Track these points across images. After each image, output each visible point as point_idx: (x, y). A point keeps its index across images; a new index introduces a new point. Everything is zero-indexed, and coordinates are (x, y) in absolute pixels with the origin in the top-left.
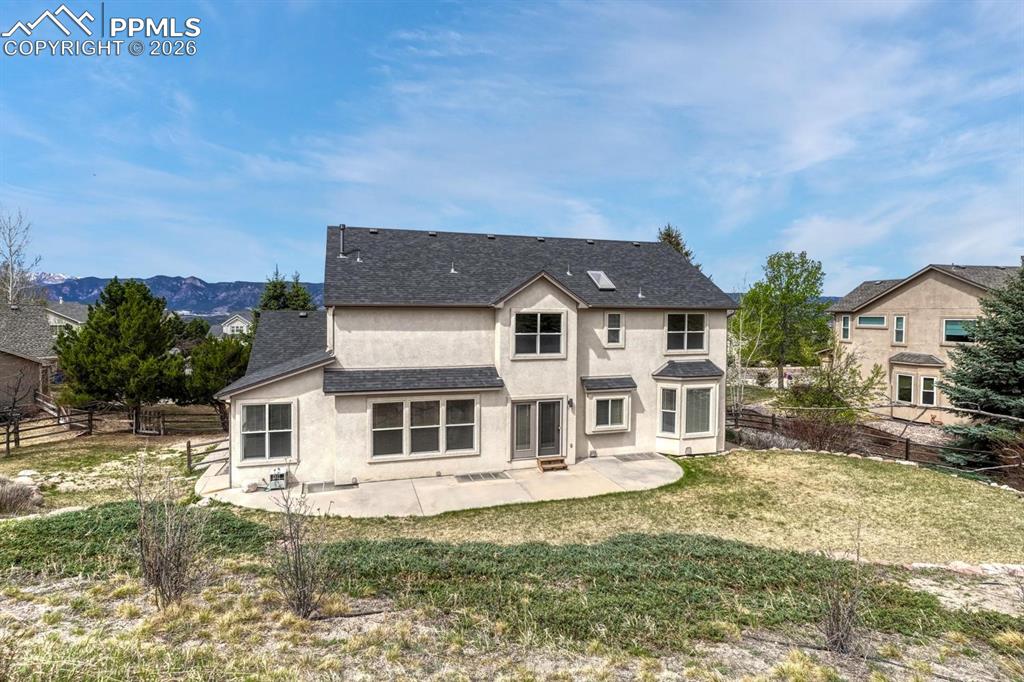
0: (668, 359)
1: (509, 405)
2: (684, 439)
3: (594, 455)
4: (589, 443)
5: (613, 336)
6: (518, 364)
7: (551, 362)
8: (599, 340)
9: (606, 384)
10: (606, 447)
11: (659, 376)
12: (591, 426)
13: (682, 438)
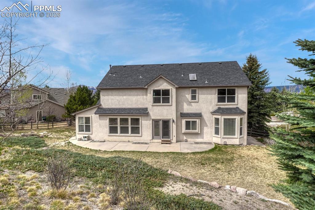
0: (218, 106)
1: (151, 120)
2: (223, 138)
3: (186, 141)
4: (184, 136)
5: (194, 97)
6: (154, 107)
7: (166, 107)
8: (188, 99)
9: (189, 115)
10: (191, 138)
11: (214, 113)
12: (184, 130)
13: (221, 137)
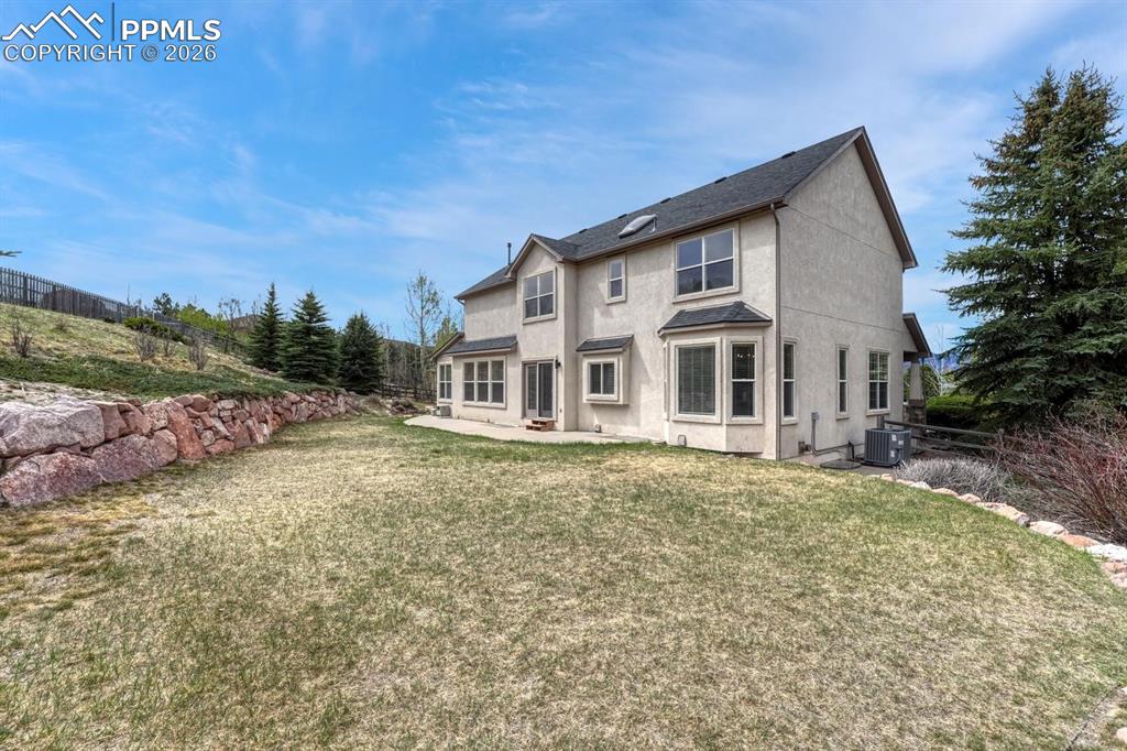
0: (679, 308)
1: (521, 366)
2: (675, 422)
3: (598, 430)
5: (616, 288)
6: (529, 328)
7: (547, 323)
8: (603, 296)
9: (597, 345)
10: (610, 423)
11: (668, 331)
12: (586, 393)
13: (671, 419)
